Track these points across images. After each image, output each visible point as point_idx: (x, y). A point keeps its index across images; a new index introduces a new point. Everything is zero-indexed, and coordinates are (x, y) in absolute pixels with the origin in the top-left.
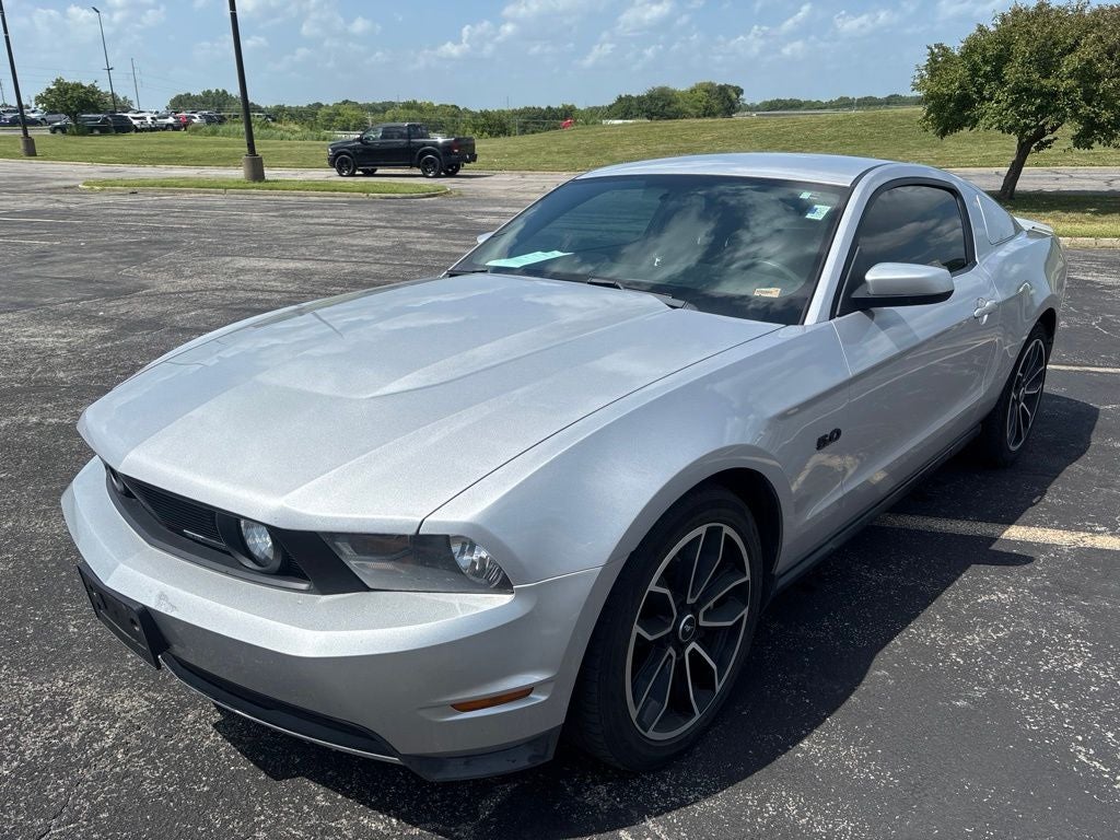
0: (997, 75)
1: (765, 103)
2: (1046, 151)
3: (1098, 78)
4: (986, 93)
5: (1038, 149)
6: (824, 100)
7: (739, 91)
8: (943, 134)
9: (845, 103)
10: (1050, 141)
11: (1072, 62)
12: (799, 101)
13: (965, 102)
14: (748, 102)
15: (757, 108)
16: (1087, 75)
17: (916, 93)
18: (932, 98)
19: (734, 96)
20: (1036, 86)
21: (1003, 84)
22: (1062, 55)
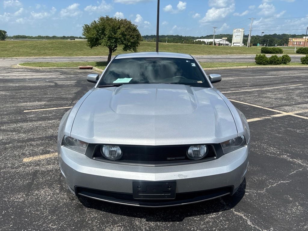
0: (103, 33)
1: (14, 36)
2: (115, 52)
3: (126, 35)
4: (102, 37)
5: (114, 51)
6: (34, 36)
7: (5, 32)
8: (91, 47)
9: (40, 37)
10: (116, 50)
11: (119, 32)
12: (26, 36)
13: (97, 40)
14: (8, 36)
15: (12, 38)
16: (123, 34)
17: (84, 37)
18: (89, 38)
19: (4, 34)
20: (113, 36)
21: (105, 35)
22: (117, 29)
